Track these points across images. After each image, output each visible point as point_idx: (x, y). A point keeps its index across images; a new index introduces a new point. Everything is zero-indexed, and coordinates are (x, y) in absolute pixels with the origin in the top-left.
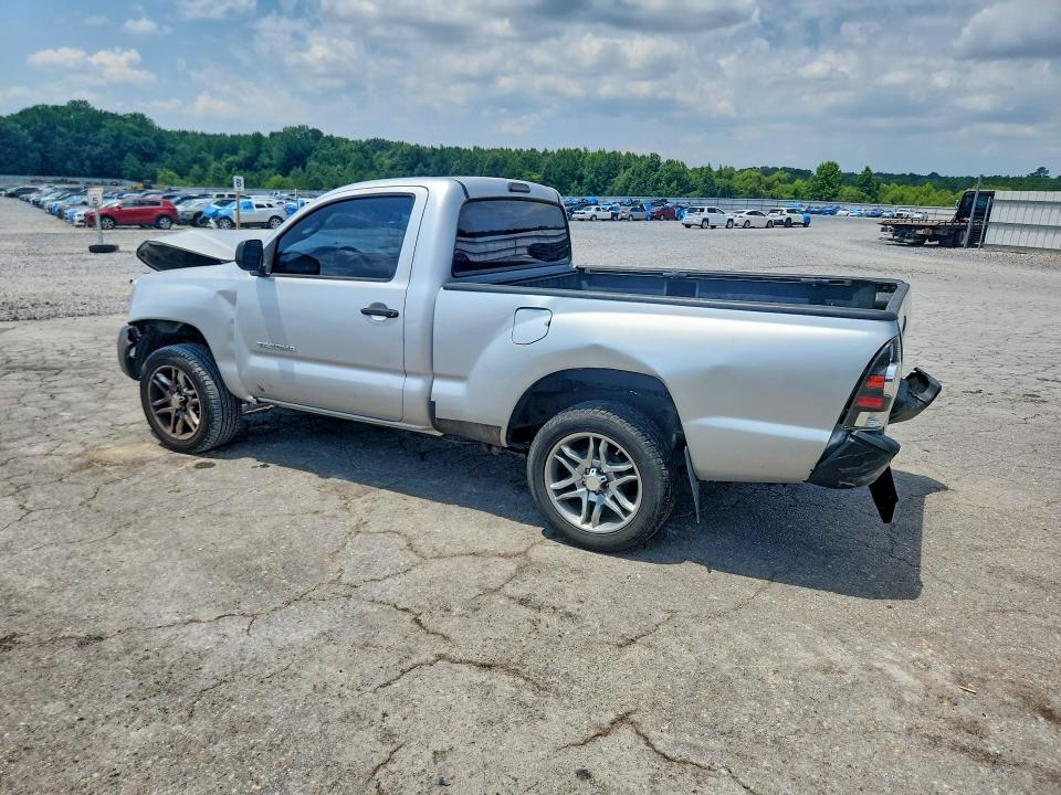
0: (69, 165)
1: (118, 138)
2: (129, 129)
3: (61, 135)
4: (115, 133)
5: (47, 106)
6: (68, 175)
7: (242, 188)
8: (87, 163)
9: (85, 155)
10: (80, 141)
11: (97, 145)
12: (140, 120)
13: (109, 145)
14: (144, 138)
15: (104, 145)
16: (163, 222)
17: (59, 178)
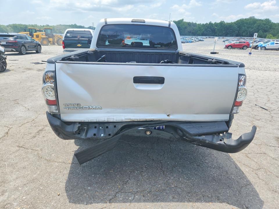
0: (244, 34)
1: (259, 26)
2: (263, 23)
3: (245, 26)
4: (259, 24)
5: (243, 19)
6: (243, 36)
7: (256, 37)
8: (249, 33)
9: (249, 31)
10: (248, 28)
11: (252, 28)
12: (268, 21)
13: (256, 28)
14: (266, 26)
15: (255, 28)
16: (245, 48)
17: (240, 37)
